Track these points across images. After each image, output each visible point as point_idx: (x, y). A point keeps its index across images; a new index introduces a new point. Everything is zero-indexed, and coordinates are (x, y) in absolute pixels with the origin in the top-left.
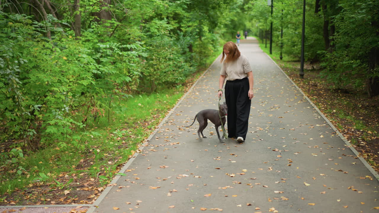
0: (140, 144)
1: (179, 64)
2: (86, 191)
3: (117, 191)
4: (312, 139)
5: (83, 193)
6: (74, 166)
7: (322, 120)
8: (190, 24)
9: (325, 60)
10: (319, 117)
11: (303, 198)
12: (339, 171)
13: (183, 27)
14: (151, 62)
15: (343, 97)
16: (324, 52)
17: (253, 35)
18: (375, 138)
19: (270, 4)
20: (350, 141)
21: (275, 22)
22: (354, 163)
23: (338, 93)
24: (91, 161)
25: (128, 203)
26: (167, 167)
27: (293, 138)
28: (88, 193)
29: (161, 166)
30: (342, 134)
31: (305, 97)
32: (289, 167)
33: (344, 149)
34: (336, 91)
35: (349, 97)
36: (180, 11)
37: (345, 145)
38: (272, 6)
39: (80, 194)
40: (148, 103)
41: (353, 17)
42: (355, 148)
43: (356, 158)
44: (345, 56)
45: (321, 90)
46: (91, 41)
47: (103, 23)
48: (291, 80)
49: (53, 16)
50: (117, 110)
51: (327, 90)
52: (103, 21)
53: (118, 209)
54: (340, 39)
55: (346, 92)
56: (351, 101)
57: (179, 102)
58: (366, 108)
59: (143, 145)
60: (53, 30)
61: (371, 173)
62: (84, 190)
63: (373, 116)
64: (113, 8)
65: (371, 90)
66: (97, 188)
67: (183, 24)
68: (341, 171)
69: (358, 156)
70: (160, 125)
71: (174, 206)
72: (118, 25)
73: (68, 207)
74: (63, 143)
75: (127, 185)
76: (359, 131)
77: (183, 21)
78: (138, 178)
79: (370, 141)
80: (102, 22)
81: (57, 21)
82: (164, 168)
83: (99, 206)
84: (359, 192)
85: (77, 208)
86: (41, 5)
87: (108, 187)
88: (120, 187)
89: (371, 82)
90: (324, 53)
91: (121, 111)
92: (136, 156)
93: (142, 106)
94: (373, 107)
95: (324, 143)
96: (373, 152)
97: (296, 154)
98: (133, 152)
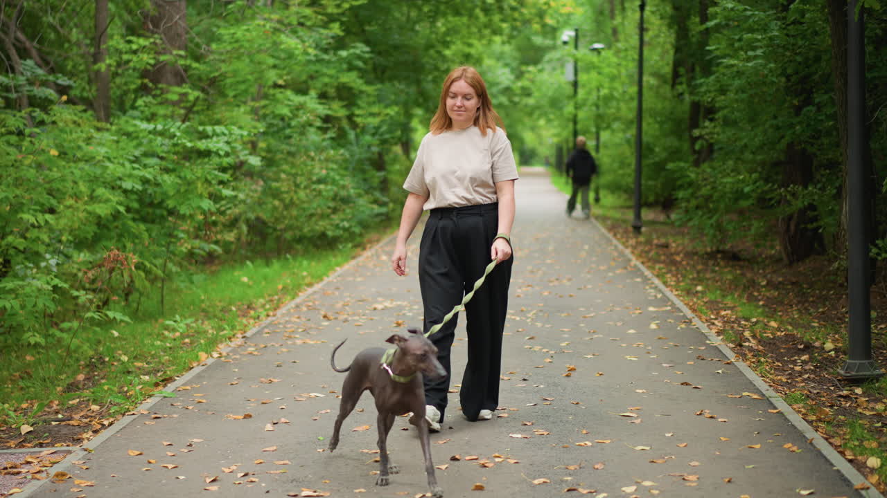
0: (225, 344)
1: (343, 193)
2: (73, 426)
3: (147, 423)
4: (632, 331)
5: (65, 431)
6: (59, 389)
7: (665, 300)
8: (375, 109)
9: (686, 186)
10: (659, 296)
11: (584, 432)
12: (682, 384)
13: (358, 116)
14: (274, 185)
15: (726, 267)
16: (682, 164)
17: (542, 164)
18: (783, 334)
19: (571, 77)
20: (721, 337)
21: (581, 115)
22: (720, 371)
23: (716, 259)
24: (102, 378)
25: (165, 443)
26: (276, 380)
27: (587, 331)
28: (77, 429)
29: (263, 379)
30: (706, 325)
31: (635, 262)
32: (567, 378)
33: (703, 348)
34: (712, 256)
35: (741, 267)
36: (351, 79)
37: (708, 342)
38: (575, 84)
39: (59, 431)
40: (265, 278)
41: (732, 66)
42: (732, 349)
43: (728, 363)
44: (728, 171)
45: (678, 254)
46: (134, 135)
47: (162, 93)
48: (610, 236)
49: (36, 64)
50: (183, 281)
51: (689, 255)
52: (161, 89)
53: (140, 454)
54: (718, 134)
55: (733, 258)
56: (743, 275)
57: (336, 274)
58: (776, 286)
59: (232, 345)
60: (32, 93)
61: (758, 389)
62: (69, 425)
63: (791, 301)
64: (185, 58)
65: (789, 248)
66: (99, 419)
67: (359, 107)
68: (687, 384)
69: (733, 360)
70: (283, 310)
71: (275, 448)
72: (197, 99)
73: (21, 453)
74: (36, 334)
75: (175, 413)
76: (747, 320)
77: (359, 102)
78: (204, 401)
79: (770, 339)
80: (158, 92)
81: (44, 78)
82: (271, 382)
83: (95, 449)
84: (720, 420)
85: (42, 454)
86: (7, 40)
87: (126, 417)
88: (153, 416)
89: (788, 230)
90: (683, 167)
91: (192, 282)
92: (209, 364)
93: (251, 283)
94: (793, 284)
95: (660, 338)
96: (772, 357)
97: (589, 357)
98: (203, 355)
